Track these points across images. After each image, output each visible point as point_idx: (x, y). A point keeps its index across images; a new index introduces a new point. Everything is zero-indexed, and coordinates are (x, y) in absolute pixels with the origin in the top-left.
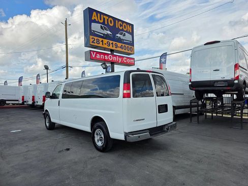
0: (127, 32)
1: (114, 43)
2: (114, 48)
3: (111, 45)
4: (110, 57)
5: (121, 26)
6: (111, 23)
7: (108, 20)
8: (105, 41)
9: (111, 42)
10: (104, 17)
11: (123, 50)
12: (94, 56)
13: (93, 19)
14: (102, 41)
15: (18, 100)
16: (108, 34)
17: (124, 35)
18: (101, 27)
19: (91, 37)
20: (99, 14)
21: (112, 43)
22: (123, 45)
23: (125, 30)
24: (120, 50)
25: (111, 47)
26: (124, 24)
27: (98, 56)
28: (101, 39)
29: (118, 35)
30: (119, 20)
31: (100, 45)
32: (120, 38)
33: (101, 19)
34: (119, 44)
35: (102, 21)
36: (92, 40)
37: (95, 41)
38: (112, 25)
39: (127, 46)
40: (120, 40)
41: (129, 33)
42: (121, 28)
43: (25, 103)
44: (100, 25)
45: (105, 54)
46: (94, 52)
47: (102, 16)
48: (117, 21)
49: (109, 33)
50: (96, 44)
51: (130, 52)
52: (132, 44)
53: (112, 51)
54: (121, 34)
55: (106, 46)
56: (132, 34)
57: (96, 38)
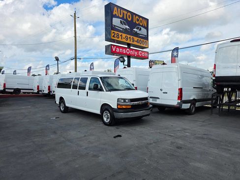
0: (142, 26)
1: (132, 37)
2: (131, 42)
3: (129, 39)
4: (128, 51)
5: (138, 20)
6: (129, 18)
7: (126, 15)
8: (124, 35)
9: (129, 36)
10: (124, 12)
11: (139, 44)
12: (114, 50)
13: (114, 14)
14: (121, 35)
15: (32, 90)
16: (126, 29)
17: (140, 30)
18: (121, 22)
19: (112, 31)
20: (119, 9)
21: (130, 38)
22: (139, 39)
23: (141, 24)
24: (137, 44)
25: (128, 42)
26: (141, 19)
27: (118, 50)
28: (120, 34)
29: (135, 30)
30: (136, 15)
31: (120, 39)
32: (136, 32)
33: (121, 14)
34: (136, 39)
35: (121, 16)
36: (113, 34)
37: (116, 36)
38: (130, 20)
39: (142, 40)
40: (136, 35)
41: (144, 27)
42: (138, 23)
43: (40, 92)
44: (119, 20)
45: (123, 48)
46: (114, 45)
47: (122, 10)
48: (134, 16)
49: (128, 27)
50: (116, 39)
51: (144, 46)
52: (146, 38)
53: (129, 45)
54: (138, 28)
55: (124, 40)
56: (147, 28)
57: (116, 32)
